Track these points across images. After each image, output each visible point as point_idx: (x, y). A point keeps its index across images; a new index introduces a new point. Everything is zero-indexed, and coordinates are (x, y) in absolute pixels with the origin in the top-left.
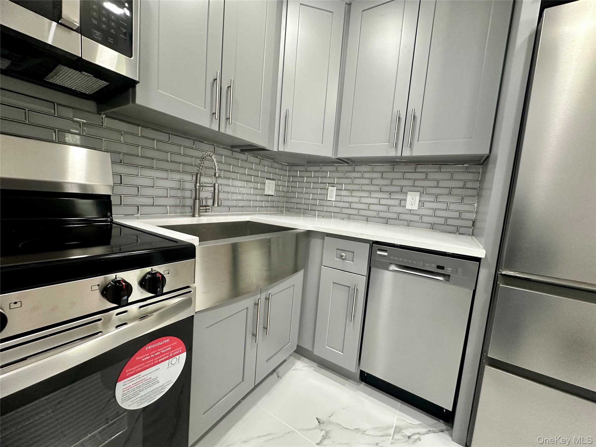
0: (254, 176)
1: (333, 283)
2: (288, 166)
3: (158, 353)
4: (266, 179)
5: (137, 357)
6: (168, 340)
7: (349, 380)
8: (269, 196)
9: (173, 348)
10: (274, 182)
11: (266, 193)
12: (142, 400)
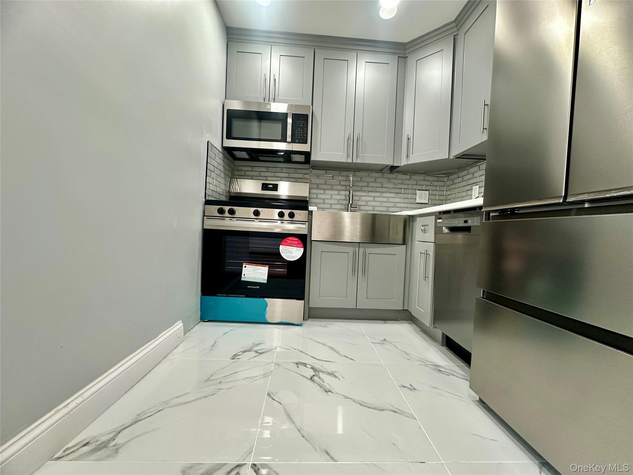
0: (404, 189)
1: (421, 253)
2: (446, 177)
3: (293, 243)
4: (418, 190)
5: (286, 240)
6: (296, 239)
7: (436, 343)
8: (422, 204)
9: (298, 244)
10: (427, 192)
11: (417, 201)
12: (287, 256)
